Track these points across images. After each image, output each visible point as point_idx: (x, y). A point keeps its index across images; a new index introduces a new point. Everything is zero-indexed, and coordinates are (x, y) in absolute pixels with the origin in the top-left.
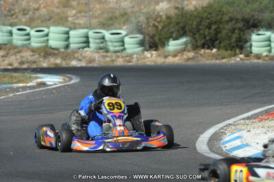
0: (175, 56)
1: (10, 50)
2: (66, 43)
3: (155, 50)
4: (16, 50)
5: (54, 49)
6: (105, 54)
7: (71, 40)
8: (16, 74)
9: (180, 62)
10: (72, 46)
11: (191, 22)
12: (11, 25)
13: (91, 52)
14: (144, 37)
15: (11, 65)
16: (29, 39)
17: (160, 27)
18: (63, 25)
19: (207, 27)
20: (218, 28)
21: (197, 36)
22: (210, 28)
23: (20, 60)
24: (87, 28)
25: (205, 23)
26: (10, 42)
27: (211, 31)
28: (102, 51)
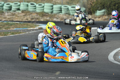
0: (99, 18)
1: (27, 13)
2: (52, 10)
3: (91, 15)
4: (30, 13)
5: (46, 13)
6: (68, 16)
7: (54, 9)
8: (29, 24)
9: (101, 20)
10: (54, 12)
11: (107, 3)
12: (28, 2)
13: (63, 15)
14: (86, 9)
15: (27, 19)
16: (35, 9)
17: (93, 5)
18: (51, 3)
19: (114, 5)
20: (119, 6)
21: (109, 9)
22: (115, 6)
23: (31, 18)
24: (61, 4)
25: (113, 3)
26: (27, 9)
27: (115, 7)
28: (67, 14)
